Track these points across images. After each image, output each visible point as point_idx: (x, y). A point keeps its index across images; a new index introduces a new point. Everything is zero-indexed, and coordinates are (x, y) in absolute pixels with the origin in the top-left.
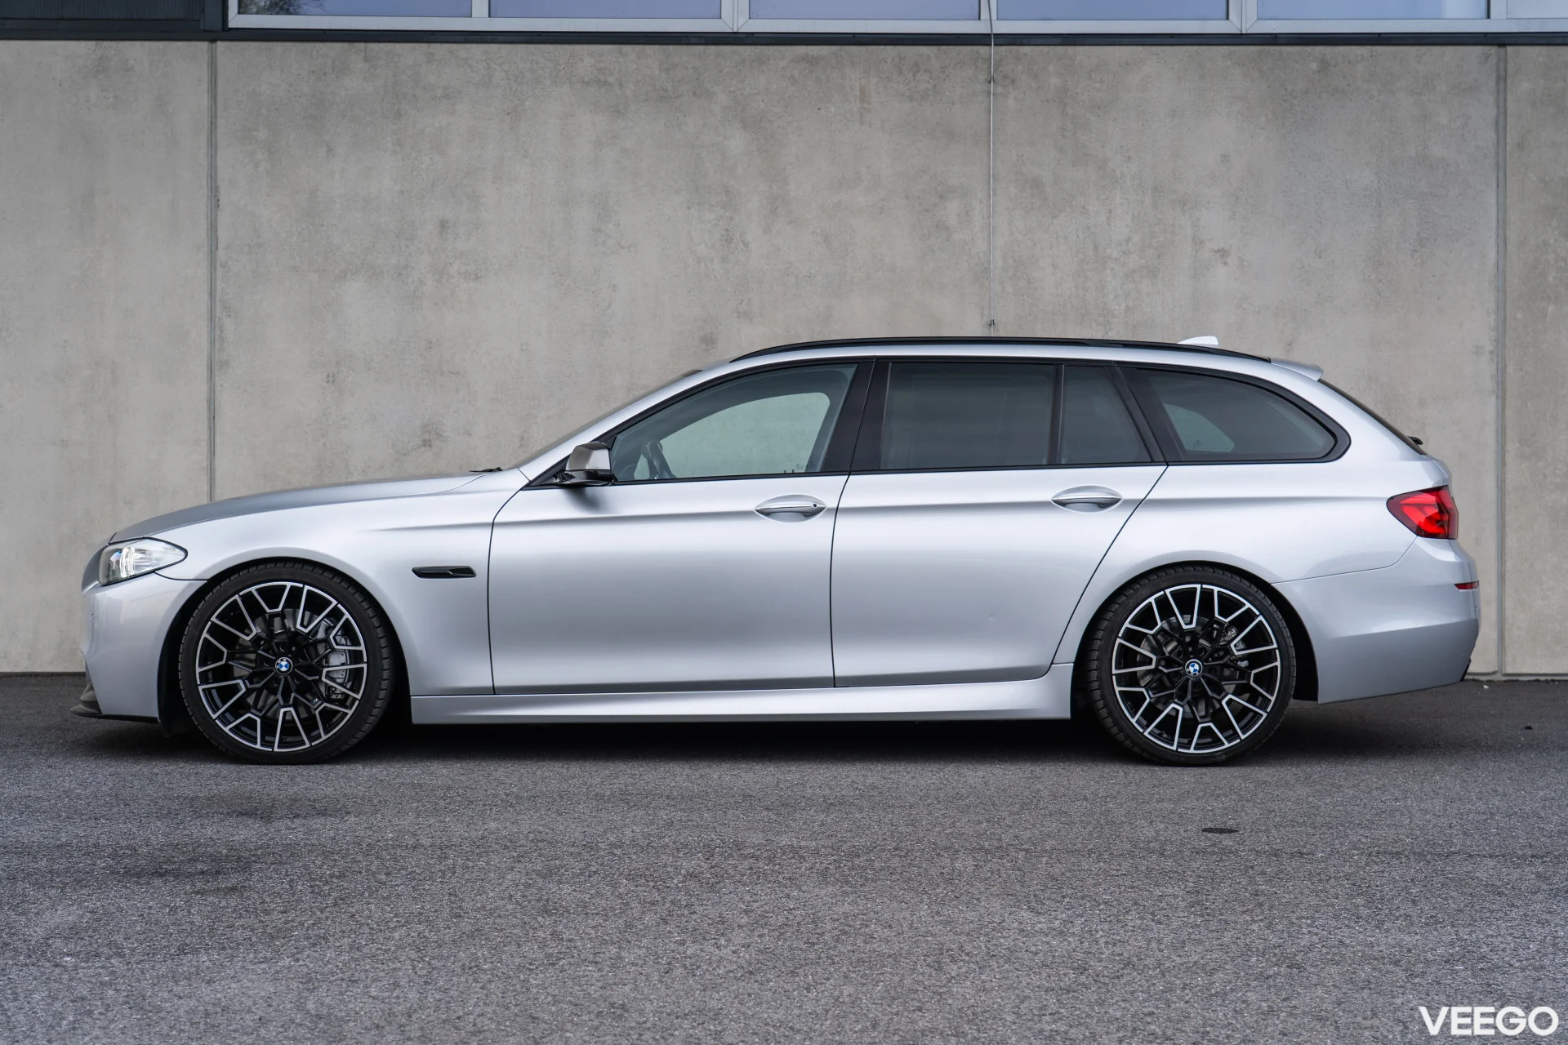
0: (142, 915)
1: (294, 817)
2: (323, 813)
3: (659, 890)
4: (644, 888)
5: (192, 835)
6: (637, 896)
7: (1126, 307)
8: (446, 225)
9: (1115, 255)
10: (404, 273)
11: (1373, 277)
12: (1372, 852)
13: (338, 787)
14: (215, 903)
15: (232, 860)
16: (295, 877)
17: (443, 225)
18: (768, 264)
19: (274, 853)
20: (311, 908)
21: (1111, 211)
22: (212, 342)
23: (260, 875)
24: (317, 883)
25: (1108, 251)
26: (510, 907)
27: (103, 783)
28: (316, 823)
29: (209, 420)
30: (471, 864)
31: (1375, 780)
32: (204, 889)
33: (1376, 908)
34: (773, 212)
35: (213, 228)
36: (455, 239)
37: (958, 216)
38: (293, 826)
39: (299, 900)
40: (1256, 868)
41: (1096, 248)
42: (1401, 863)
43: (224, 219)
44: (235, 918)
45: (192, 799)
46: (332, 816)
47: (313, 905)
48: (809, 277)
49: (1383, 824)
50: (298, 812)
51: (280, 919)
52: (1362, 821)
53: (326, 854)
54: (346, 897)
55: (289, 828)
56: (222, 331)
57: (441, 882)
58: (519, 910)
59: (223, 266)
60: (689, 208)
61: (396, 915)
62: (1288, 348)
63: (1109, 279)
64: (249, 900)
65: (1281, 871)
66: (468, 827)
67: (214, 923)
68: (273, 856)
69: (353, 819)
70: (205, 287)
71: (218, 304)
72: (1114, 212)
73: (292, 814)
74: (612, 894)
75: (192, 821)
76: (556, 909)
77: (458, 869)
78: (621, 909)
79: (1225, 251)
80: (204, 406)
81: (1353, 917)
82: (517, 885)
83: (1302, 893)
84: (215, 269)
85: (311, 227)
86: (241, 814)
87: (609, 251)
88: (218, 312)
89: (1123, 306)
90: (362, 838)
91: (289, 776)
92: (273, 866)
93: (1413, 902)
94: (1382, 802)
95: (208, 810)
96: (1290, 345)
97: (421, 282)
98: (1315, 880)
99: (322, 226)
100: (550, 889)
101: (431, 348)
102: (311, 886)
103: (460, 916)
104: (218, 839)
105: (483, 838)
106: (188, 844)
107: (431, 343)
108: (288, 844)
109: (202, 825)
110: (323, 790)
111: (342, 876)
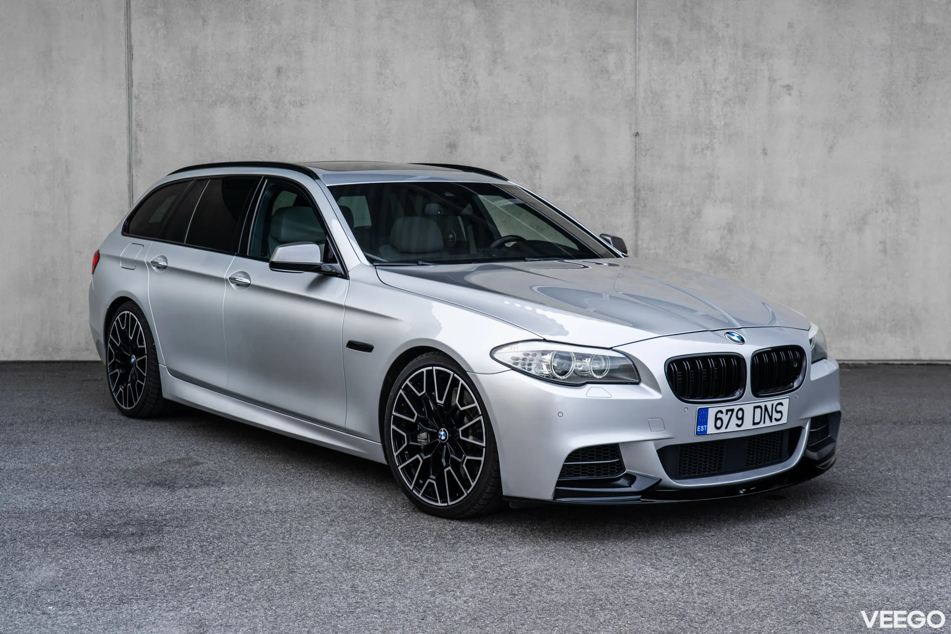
0: (96, 571)
1: (190, 487)
2: (207, 484)
3: (419, 549)
4: (409, 548)
5: (125, 502)
6: (405, 555)
7: (725, 123)
8: (281, 70)
9: (718, 89)
10: (254, 102)
11: (886, 103)
12: (870, 515)
13: (217, 461)
14: (141, 561)
15: (151, 524)
16: (191, 539)
17: (279, 70)
18: (491, 96)
19: (177, 518)
20: (201, 565)
21: (715, 60)
22: (130, 148)
23: (169, 537)
24: (205, 543)
25: (713, 87)
26: (325, 564)
27: (68, 457)
28: (203, 491)
29: (130, 198)
30: (301, 527)
31: (876, 453)
32: (134, 548)
33: (870, 563)
34: (495, 61)
35: (129, 73)
36: (287, 79)
37: (615, 63)
38: (189, 495)
39: (193, 559)
40: (796, 529)
41: (705, 84)
42: (888, 525)
43: (136, 67)
44: (154, 573)
45: (124, 472)
46: (213, 486)
47: (203, 562)
48: (518, 104)
49: (879, 491)
50: (192, 482)
51: (182, 574)
52: (866, 489)
53: (211, 518)
54: (223, 555)
55: (186, 497)
56: (136, 140)
57: (283, 543)
58: (331, 567)
59: (136, 98)
60: (439, 59)
61: (255, 571)
62: (830, 150)
63: (714, 105)
64: (163, 558)
65: (812, 533)
66: (299, 495)
67: (141, 577)
68: (177, 521)
69: (226, 488)
70: (126, 112)
71: (134, 124)
72: (717, 61)
73: (188, 484)
74: (390, 553)
75: (125, 490)
76: (355, 566)
77: (293, 532)
78: (395, 565)
79: (790, 86)
80: (126, 189)
81: (855, 572)
82: (330, 545)
83: (823, 551)
84: (131, 100)
85: (193, 72)
86: (156, 484)
87: (387, 87)
88: (134, 128)
89: (723, 123)
90: (232, 504)
91: (185, 451)
92: (177, 529)
93: (894, 558)
94: (880, 472)
95: (135, 481)
96: (831, 148)
97: (266, 108)
98: (833, 540)
99: (200, 71)
100: (351, 549)
101: (272, 151)
102: (201, 547)
103: (295, 572)
104: (142, 506)
105: (309, 504)
106: (123, 509)
107: (272, 148)
108: (185, 510)
109: (131, 493)
110: (207, 463)
111: (220, 538)
